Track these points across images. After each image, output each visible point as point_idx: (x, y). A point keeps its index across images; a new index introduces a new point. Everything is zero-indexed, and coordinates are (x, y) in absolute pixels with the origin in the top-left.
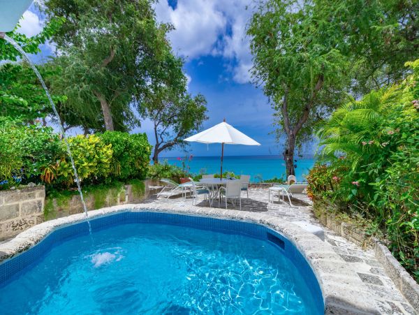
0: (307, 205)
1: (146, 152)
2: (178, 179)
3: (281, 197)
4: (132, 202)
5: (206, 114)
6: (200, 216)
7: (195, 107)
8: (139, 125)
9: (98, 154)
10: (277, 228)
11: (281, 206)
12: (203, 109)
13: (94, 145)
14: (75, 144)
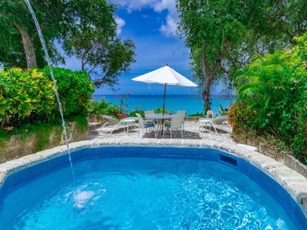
0: (227, 132)
1: (89, 89)
3: (208, 128)
5: (134, 57)
6: (162, 146)
7: (125, 50)
8: (64, 62)
9: (43, 90)
10: (230, 150)
11: (209, 135)
12: (131, 53)
13: (38, 80)
14: (14, 78)
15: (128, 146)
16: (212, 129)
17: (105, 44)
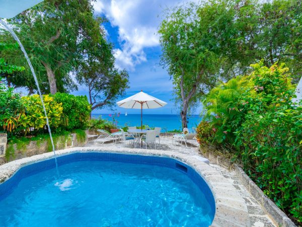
0: (196, 147)
1: (87, 110)
2: (109, 130)
3: (180, 142)
4: (76, 146)
5: (128, 84)
6: (132, 154)
7: (121, 79)
8: (77, 89)
9: (52, 110)
10: (183, 160)
11: (180, 148)
12: (126, 81)
13: (49, 103)
14: (33, 102)
15: (107, 152)
16: (183, 143)
17: (106, 74)
